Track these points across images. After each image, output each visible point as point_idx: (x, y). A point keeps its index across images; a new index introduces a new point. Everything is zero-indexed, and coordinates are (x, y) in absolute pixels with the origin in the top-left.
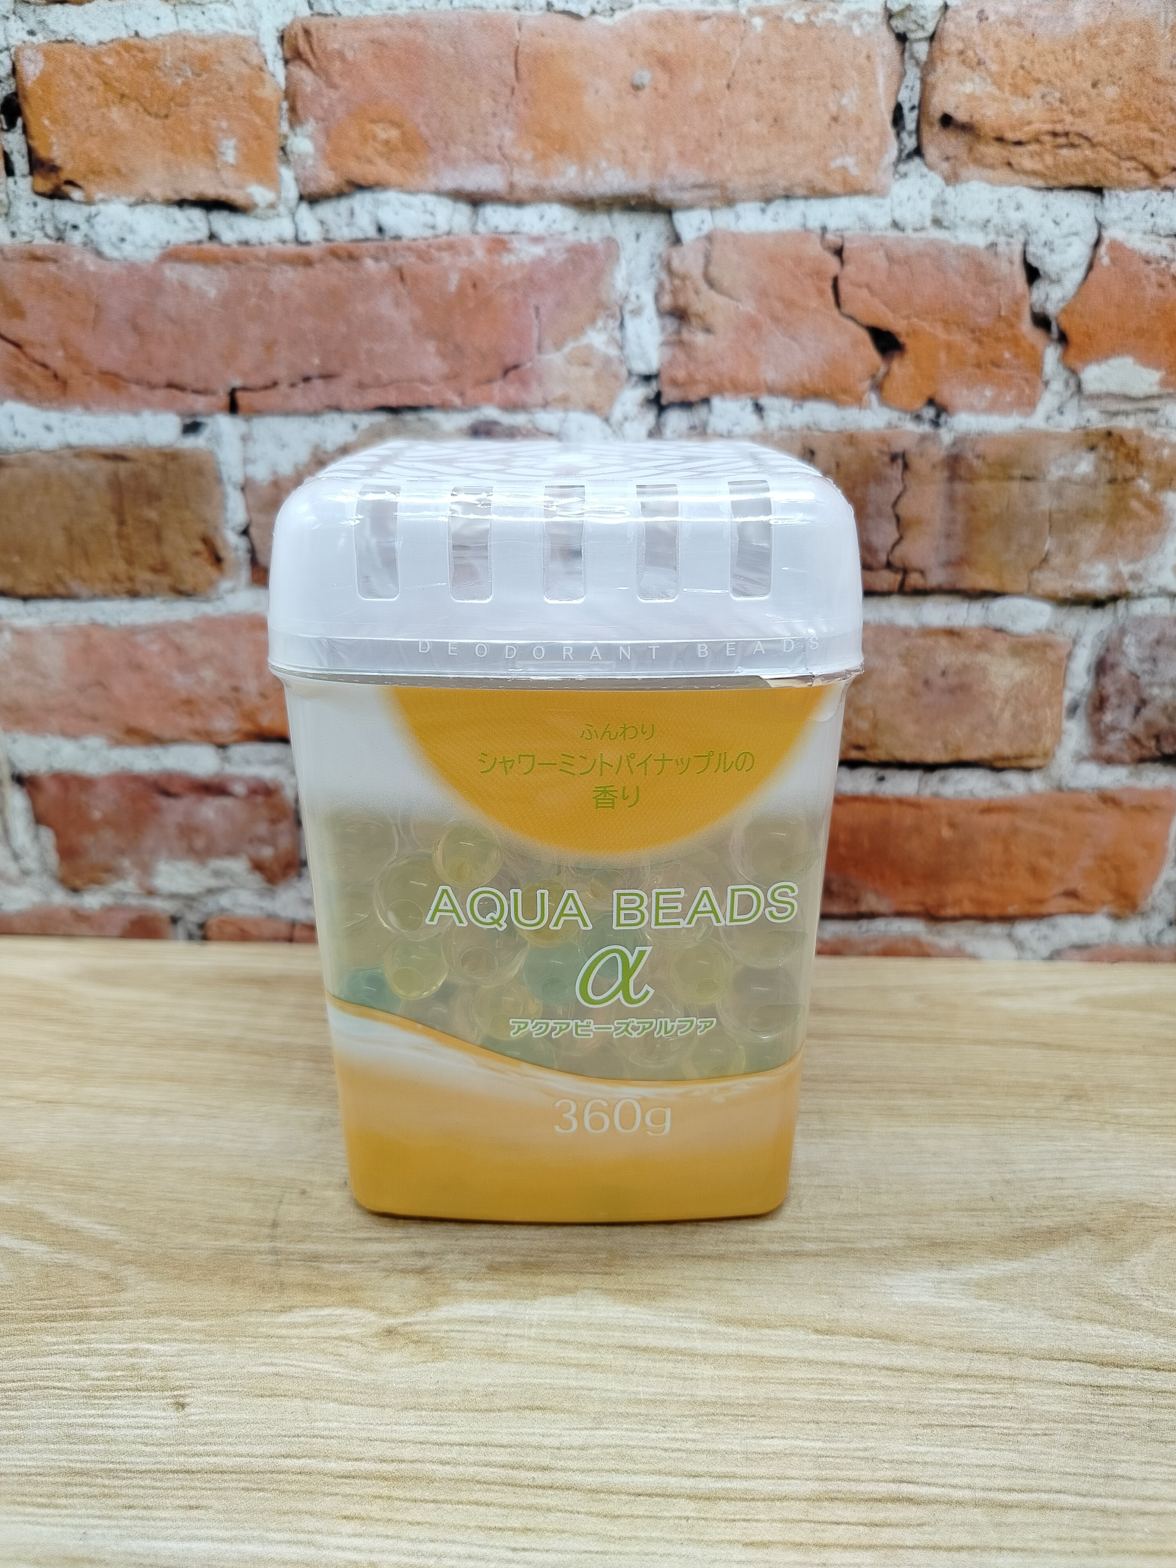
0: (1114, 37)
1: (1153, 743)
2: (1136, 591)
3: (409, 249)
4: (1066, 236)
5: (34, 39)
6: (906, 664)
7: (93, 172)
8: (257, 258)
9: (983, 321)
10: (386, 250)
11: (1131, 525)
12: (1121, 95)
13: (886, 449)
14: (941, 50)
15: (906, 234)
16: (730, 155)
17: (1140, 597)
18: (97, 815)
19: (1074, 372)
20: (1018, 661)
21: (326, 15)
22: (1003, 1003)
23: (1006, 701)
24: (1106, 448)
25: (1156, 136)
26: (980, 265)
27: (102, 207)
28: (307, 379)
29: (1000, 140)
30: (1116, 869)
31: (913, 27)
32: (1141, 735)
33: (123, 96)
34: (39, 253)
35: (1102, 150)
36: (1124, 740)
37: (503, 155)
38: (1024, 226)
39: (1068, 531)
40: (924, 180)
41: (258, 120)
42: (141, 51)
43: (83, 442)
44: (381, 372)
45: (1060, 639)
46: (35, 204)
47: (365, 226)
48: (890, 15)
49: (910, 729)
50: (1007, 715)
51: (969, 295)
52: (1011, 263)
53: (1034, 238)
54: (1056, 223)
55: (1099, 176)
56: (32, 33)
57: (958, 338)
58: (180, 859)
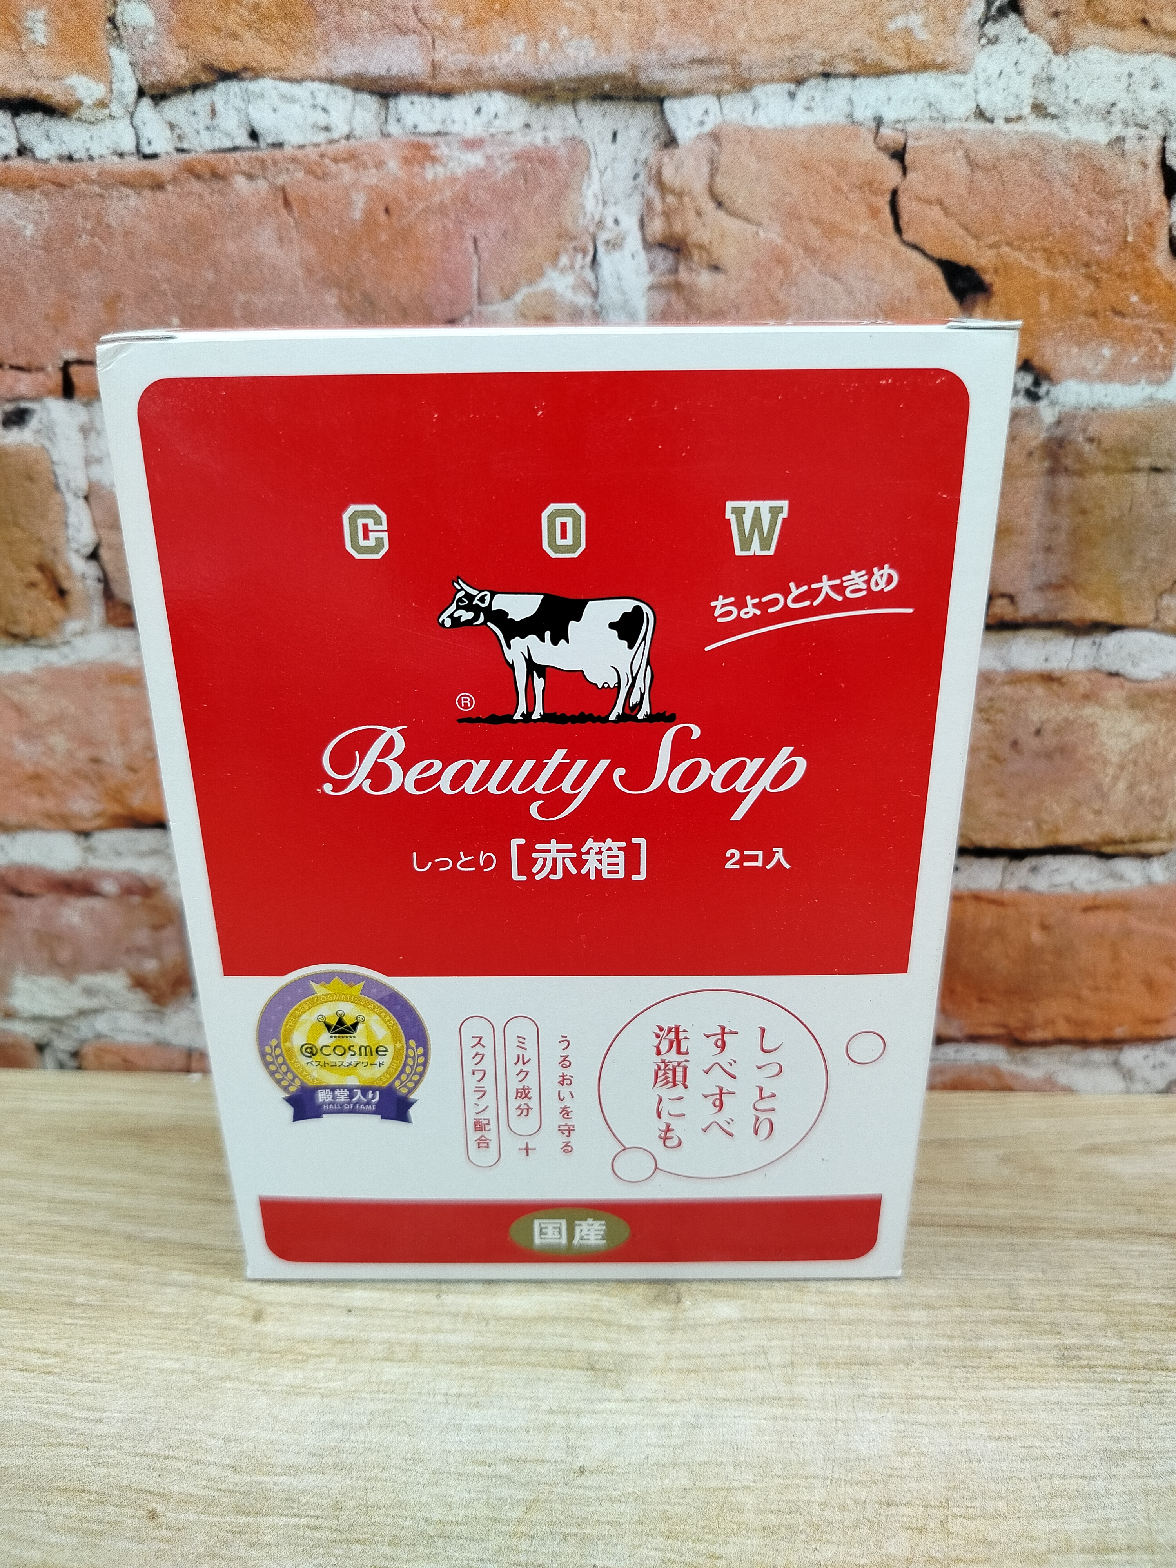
3: (294, 160)
6: (987, 721)
8: (87, 180)
9: (1101, 251)
10: (262, 163)
15: (995, 124)
16: (744, 13)
20: (1139, 714)
22: (1112, 1164)
23: (1122, 768)
26: (1101, 170)
37: (420, 20)
38: (1163, 113)
40: (1022, 44)
47: (231, 129)
49: (991, 806)
50: (1122, 785)
51: (1083, 214)
52: (1144, 166)
57: (1065, 275)
58: (42, 973)
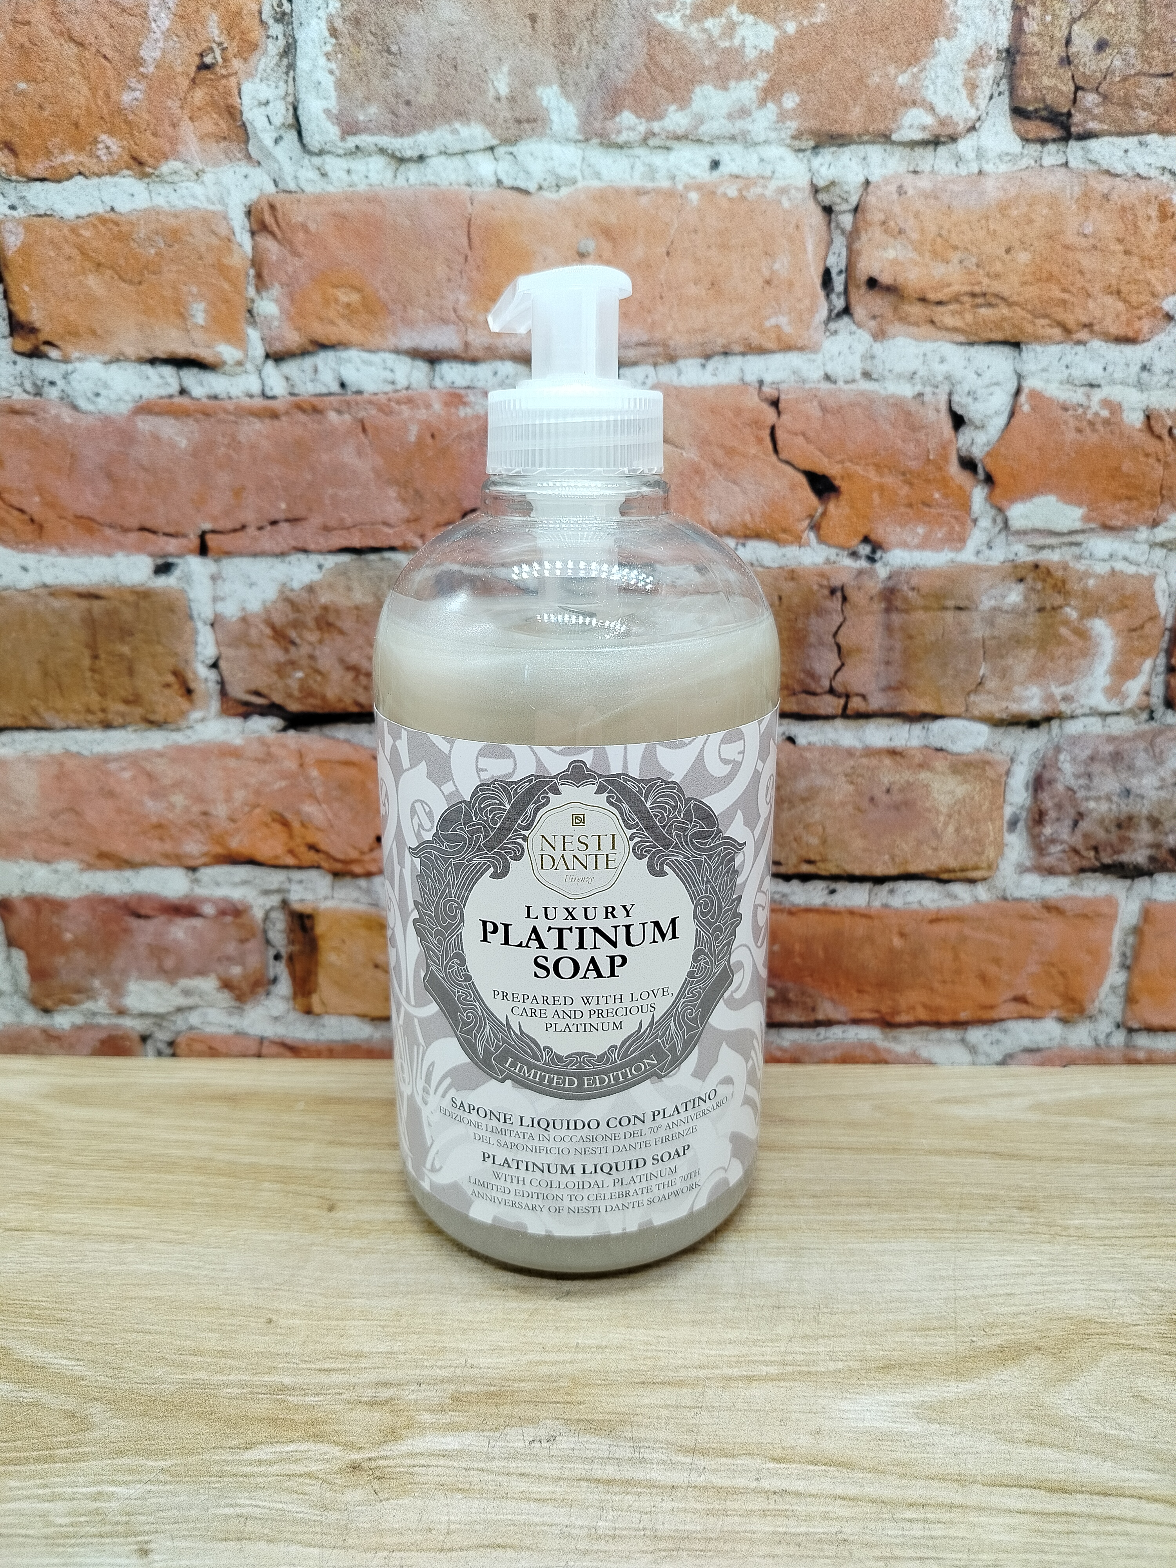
0: (1024, 209)
1: (1092, 854)
2: (1069, 712)
3: (370, 402)
4: (988, 386)
5: (15, 213)
6: (852, 783)
7: (70, 334)
8: (226, 411)
9: (913, 464)
10: (348, 403)
11: (1061, 650)
12: (1033, 260)
13: (825, 583)
14: (865, 221)
15: (838, 386)
16: (671, 316)
17: (1072, 717)
18: (68, 936)
19: (1000, 510)
20: (959, 778)
21: (290, 192)
23: (950, 816)
24: (1034, 579)
25: (1066, 296)
26: (909, 413)
27: (78, 365)
28: (274, 523)
29: (923, 300)
30: (1063, 974)
31: (838, 200)
32: (1080, 847)
33: (99, 265)
34: (18, 407)
35: (1018, 309)
36: (1064, 851)
37: (458, 316)
38: (948, 378)
39: (1002, 657)
40: (853, 336)
41: (226, 286)
42: (117, 224)
43: (58, 582)
44: (345, 515)
45: (998, 757)
46: (15, 363)
47: (328, 381)
48: (816, 190)
49: (858, 844)
50: (951, 829)
51: (899, 441)
52: (938, 411)
53: (958, 387)
54: (979, 375)
55: (1016, 332)
56: (13, 208)
57: (890, 480)
58: (150, 979)
